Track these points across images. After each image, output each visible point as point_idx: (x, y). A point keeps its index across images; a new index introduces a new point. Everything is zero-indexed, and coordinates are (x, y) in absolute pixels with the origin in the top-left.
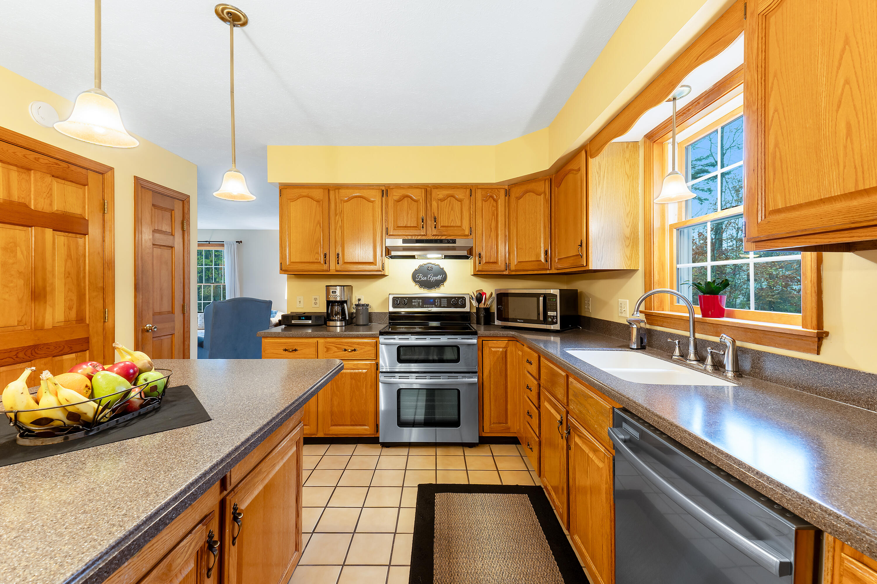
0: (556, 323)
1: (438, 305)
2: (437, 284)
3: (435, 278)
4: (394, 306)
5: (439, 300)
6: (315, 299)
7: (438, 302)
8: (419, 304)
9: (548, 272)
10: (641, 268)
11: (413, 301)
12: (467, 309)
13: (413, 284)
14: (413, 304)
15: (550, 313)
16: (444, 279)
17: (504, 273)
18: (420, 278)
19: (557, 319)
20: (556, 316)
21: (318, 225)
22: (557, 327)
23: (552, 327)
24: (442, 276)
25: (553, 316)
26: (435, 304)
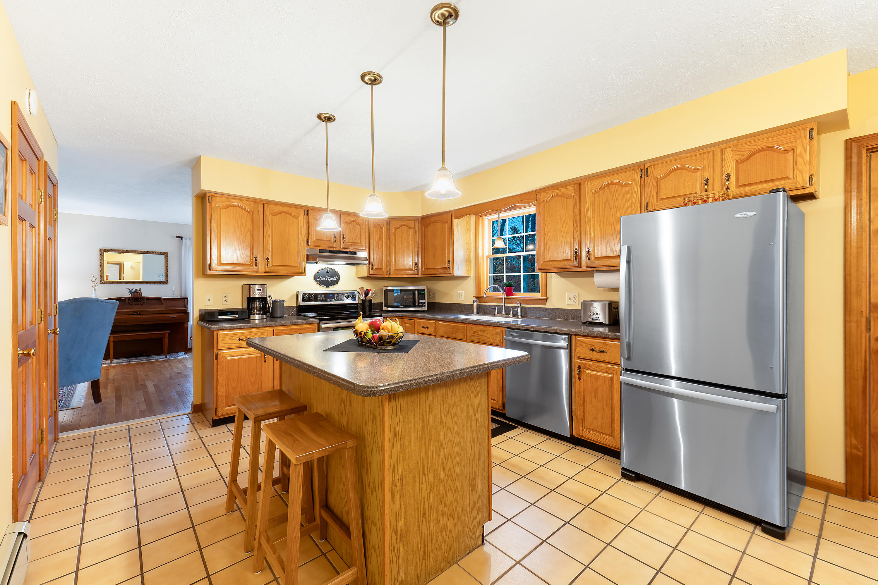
0: (425, 306)
1: (336, 299)
2: (333, 283)
3: (331, 279)
4: (304, 301)
5: (337, 295)
6: (226, 297)
7: (336, 296)
8: (323, 299)
9: (416, 276)
10: (473, 274)
11: (318, 296)
12: (357, 301)
13: (315, 283)
14: (318, 298)
15: (420, 301)
16: (338, 280)
17: (386, 276)
18: (321, 279)
19: (425, 304)
20: (425, 302)
21: (249, 232)
22: (425, 308)
23: (421, 309)
24: (337, 278)
25: (423, 302)
26: (334, 299)
